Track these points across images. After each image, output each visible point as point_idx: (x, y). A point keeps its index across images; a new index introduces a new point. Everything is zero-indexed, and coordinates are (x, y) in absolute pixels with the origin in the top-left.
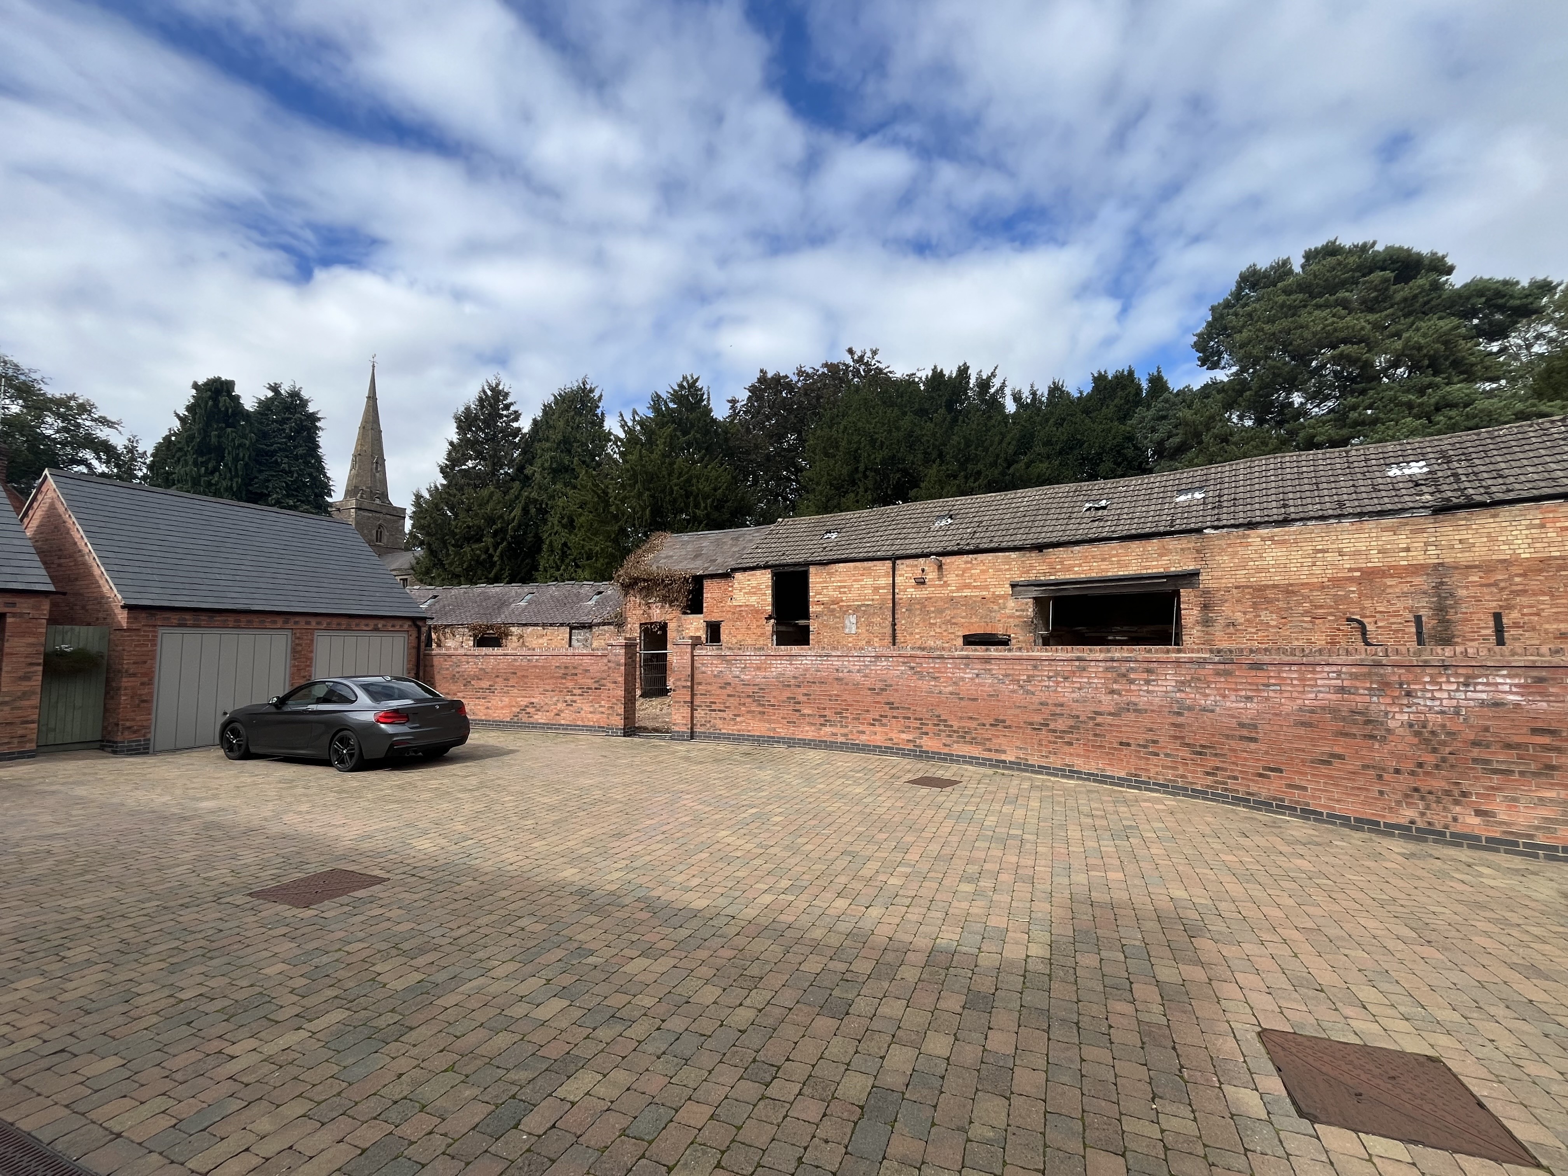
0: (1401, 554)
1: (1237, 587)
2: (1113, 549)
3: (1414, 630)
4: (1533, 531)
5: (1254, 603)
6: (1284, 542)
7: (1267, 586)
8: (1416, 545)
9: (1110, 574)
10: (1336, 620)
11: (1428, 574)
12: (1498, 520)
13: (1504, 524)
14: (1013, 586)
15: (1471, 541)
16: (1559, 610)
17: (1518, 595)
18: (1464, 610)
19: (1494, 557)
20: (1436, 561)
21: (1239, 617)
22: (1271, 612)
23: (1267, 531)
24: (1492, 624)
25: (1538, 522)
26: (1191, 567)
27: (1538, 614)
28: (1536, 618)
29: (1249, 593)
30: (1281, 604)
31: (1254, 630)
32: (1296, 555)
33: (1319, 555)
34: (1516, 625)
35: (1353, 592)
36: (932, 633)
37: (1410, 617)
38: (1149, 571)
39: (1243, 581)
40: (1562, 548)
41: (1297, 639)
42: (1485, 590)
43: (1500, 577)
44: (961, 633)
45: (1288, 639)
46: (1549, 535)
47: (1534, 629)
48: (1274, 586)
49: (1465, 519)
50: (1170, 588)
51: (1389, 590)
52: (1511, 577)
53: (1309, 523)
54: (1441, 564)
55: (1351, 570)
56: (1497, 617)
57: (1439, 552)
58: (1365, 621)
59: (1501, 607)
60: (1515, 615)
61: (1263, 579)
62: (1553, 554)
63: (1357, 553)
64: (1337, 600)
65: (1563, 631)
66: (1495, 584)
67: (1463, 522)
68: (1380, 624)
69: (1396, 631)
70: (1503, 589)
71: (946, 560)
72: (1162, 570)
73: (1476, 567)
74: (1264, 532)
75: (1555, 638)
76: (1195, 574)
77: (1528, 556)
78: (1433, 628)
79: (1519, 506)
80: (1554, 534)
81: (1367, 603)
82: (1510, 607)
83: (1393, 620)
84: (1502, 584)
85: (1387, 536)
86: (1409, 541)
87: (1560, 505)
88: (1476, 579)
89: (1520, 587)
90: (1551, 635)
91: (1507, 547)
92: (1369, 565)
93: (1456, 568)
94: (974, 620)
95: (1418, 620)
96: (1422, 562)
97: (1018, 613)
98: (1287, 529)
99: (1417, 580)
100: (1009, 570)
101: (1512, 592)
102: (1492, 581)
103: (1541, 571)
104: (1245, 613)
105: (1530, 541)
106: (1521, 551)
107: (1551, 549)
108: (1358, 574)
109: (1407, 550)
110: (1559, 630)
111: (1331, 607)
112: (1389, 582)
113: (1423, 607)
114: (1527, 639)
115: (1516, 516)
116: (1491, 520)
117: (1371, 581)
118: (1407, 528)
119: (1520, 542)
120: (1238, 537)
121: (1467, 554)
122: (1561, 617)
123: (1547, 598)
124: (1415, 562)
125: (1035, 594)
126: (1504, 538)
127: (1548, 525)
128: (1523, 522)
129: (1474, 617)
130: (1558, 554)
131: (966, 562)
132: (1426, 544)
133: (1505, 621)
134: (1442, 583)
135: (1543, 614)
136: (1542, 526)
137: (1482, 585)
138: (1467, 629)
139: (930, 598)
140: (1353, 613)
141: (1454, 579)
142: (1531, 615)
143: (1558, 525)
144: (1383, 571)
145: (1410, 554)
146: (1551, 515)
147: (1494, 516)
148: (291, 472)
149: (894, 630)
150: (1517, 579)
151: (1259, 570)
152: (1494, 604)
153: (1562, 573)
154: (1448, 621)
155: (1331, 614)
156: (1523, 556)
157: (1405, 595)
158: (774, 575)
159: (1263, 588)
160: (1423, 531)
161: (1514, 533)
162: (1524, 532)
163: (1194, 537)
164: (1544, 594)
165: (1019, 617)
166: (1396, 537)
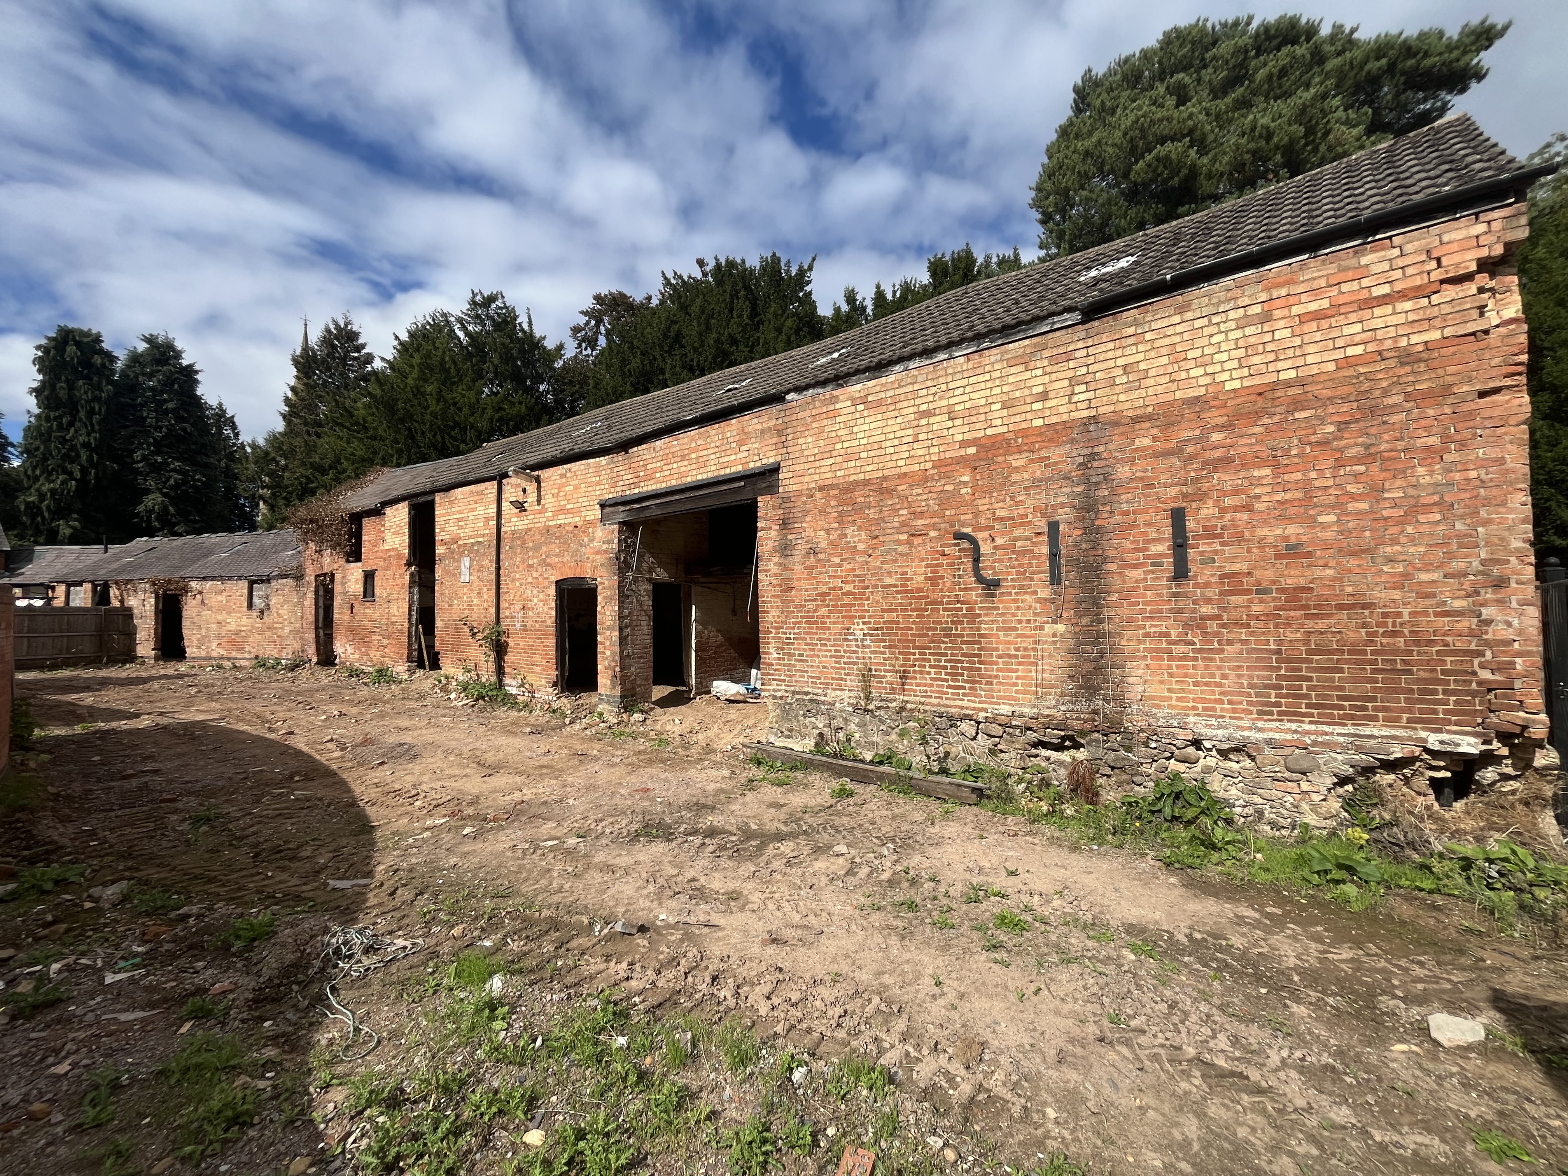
0: (1036, 406)
1: (821, 489)
2: (692, 439)
3: (1045, 550)
4: (1248, 331)
5: (840, 513)
6: (880, 403)
7: (856, 483)
8: (1057, 385)
9: (689, 479)
10: (940, 537)
11: (1072, 441)
12: (1189, 315)
13: (1198, 323)
14: (603, 506)
15: (1142, 366)
16: (1288, 496)
17: (1216, 470)
18: (1125, 506)
19: (1179, 395)
20: (1086, 413)
21: (822, 540)
22: (860, 529)
23: (859, 387)
24: (1168, 532)
25: (1257, 309)
26: (770, 460)
27: (1247, 507)
28: (1245, 516)
29: (835, 496)
30: (872, 513)
31: (837, 560)
32: (893, 426)
33: (923, 422)
34: (1210, 533)
35: (965, 484)
36: (530, 579)
37: (1042, 525)
38: (728, 471)
39: (827, 477)
40: (1300, 362)
41: (889, 573)
42: (1162, 464)
43: (1188, 434)
44: (554, 579)
45: (877, 573)
46: (1277, 335)
47: (1240, 539)
48: (866, 482)
49: (1136, 323)
50: (746, 496)
51: (1015, 477)
52: (1204, 437)
53: (912, 365)
54: (1094, 419)
55: (964, 444)
56: (1178, 517)
57: (1091, 395)
58: (980, 536)
59: (1185, 496)
60: (1208, 510)
61: (851, 472)
62: (1283, 376)
63: (971, 412)
64: (945, 500)
65: (1293, 540)
66: (1177, 451)
67: (1131, 330)
68: (999, 541)
69: (1023, 553)
70: (1192, 458)
71: (544, 474)
72: (740, 468)
73: (1149, 418)
74: (855, 389)
75: (1278, 557)
76: (774, 470)
77: (1237, 384)
78: (1076, 545)
79: (1227, 281)
80: (1287, 333)
81: (983, 504)
82: (1201, 497)
83: (1018, 532)
84: (1190, 449)
85: (1017, 374)
86: (1047, 379)
87: (1303, 266)
88: (1147, 442)
89: (1218, 454)
90: (1270, 551)
91: (1201, 371)
92: (989, 432)
93: (1116, 424)
94: (567, 558)
95: (1053, 527)
96: (1065, 417)
97: (605, 547)
98: (883, 380)
99: (1056, 454)
100: (599, 483)
101: (1206, 463)
102: (1172, 444)
103: (1258, 415)
104: (828, 532)
105: (1241, 353)
106: (1225, 376)
107: (1280, 365)
108: (972, 450)
109: (1044, 396)
110: (1286, 538)
111: (934, 515)
112: (1017, 461)
113: (1063, 506)
114: (1227, 560)
115: (1220, 302)
116: (1177, 319)
117: (990, 462)
118: (1046, 353)
119: (1224, 356)
120: (825, 403)
121: (1135, 394)
122: (1292, 511)
123: (1267, 471)
124: (1054, 419)
125: (621, 517)
126: (1197, 353)
127: (1277, 314)
128: (1232, 315)
129: (1141, 519)
130: (1292, 374)
131: (563, 476)
132: (1073, 382)
133: (1190, 524)
134: (1093, 456)
135: (1257, 506)
136: (1266, 317)
137: (1156, 455)
138: (1127, 544)
139: (530, 530)
140: (963, 525)
141: (1111, 446)
142: (1236, 509)
143: (1295, 310)
144: (1008, 442)
145: (1049, 404)
146: (1283, 292)
147: (1181, 309)
148: (161, 428)
149: (498, 576)
150: (1216, 437)
151: (848, 456)
152: (1174, 491)
153: (1297, 415)
154: (1099, 530)
155: (934, 526)
156: (1228, 386)
157: (1037, 483)
158: (413, 508)
159: (849, 488)
160: (1068, 356)
161: (1214, 340)
162: (1232, 335)
163: (775, 409)
164: (1260, 462)
165: (606, 551)
166: (1028, 375)
